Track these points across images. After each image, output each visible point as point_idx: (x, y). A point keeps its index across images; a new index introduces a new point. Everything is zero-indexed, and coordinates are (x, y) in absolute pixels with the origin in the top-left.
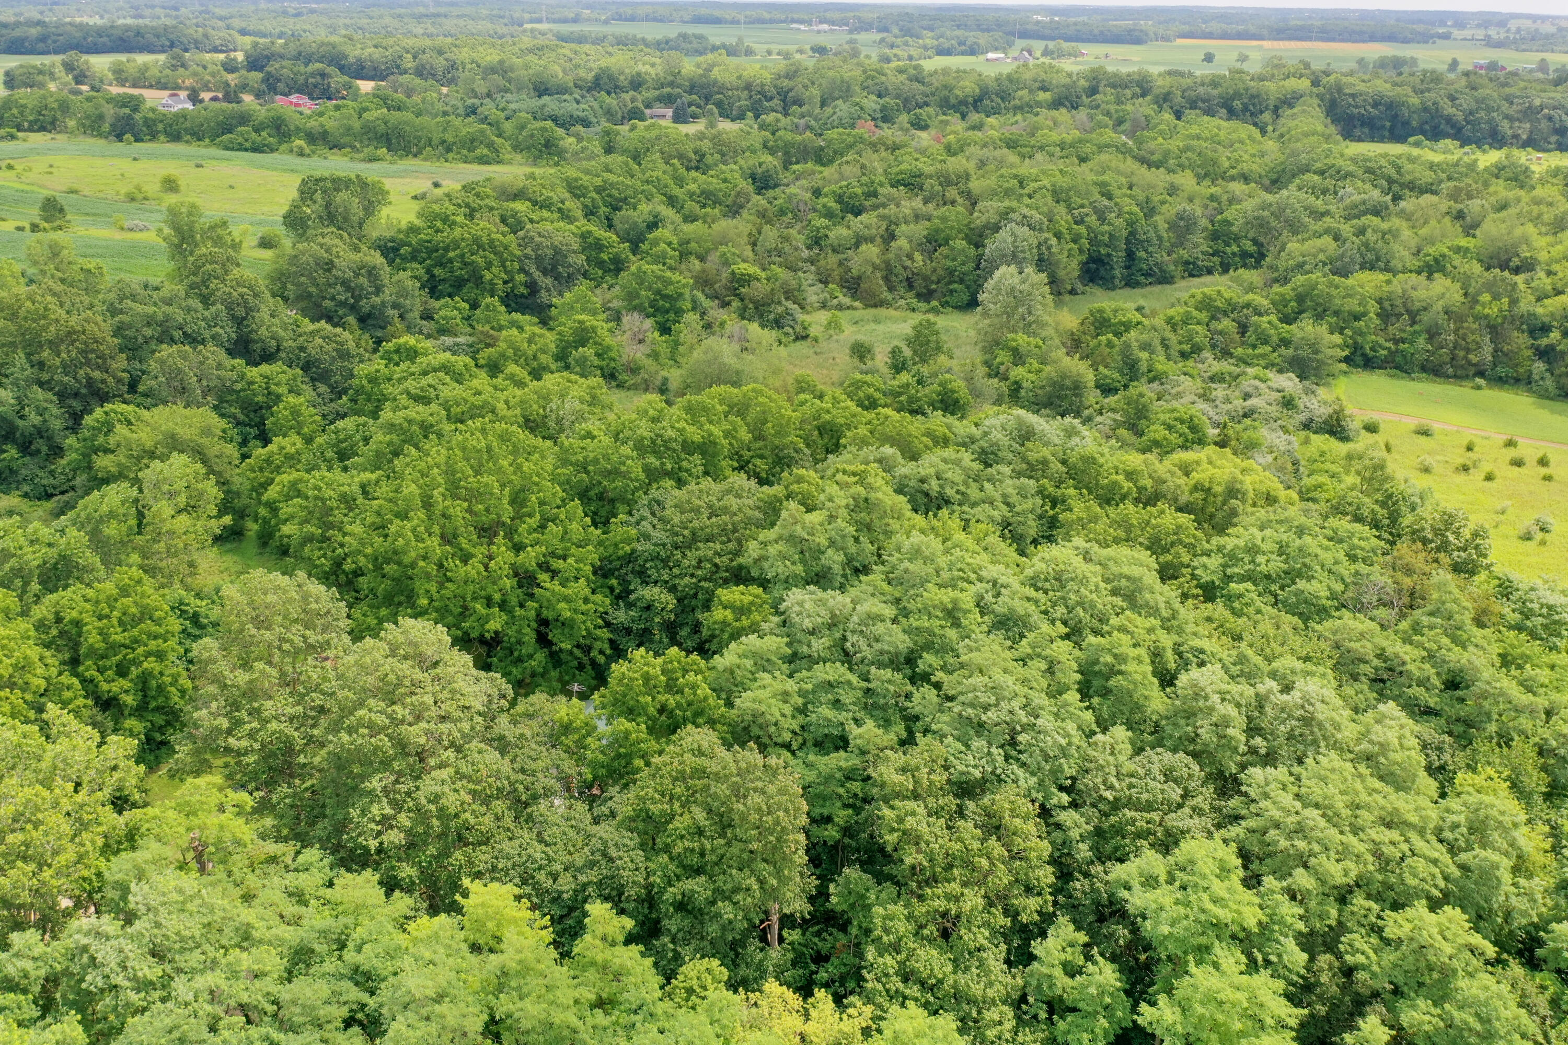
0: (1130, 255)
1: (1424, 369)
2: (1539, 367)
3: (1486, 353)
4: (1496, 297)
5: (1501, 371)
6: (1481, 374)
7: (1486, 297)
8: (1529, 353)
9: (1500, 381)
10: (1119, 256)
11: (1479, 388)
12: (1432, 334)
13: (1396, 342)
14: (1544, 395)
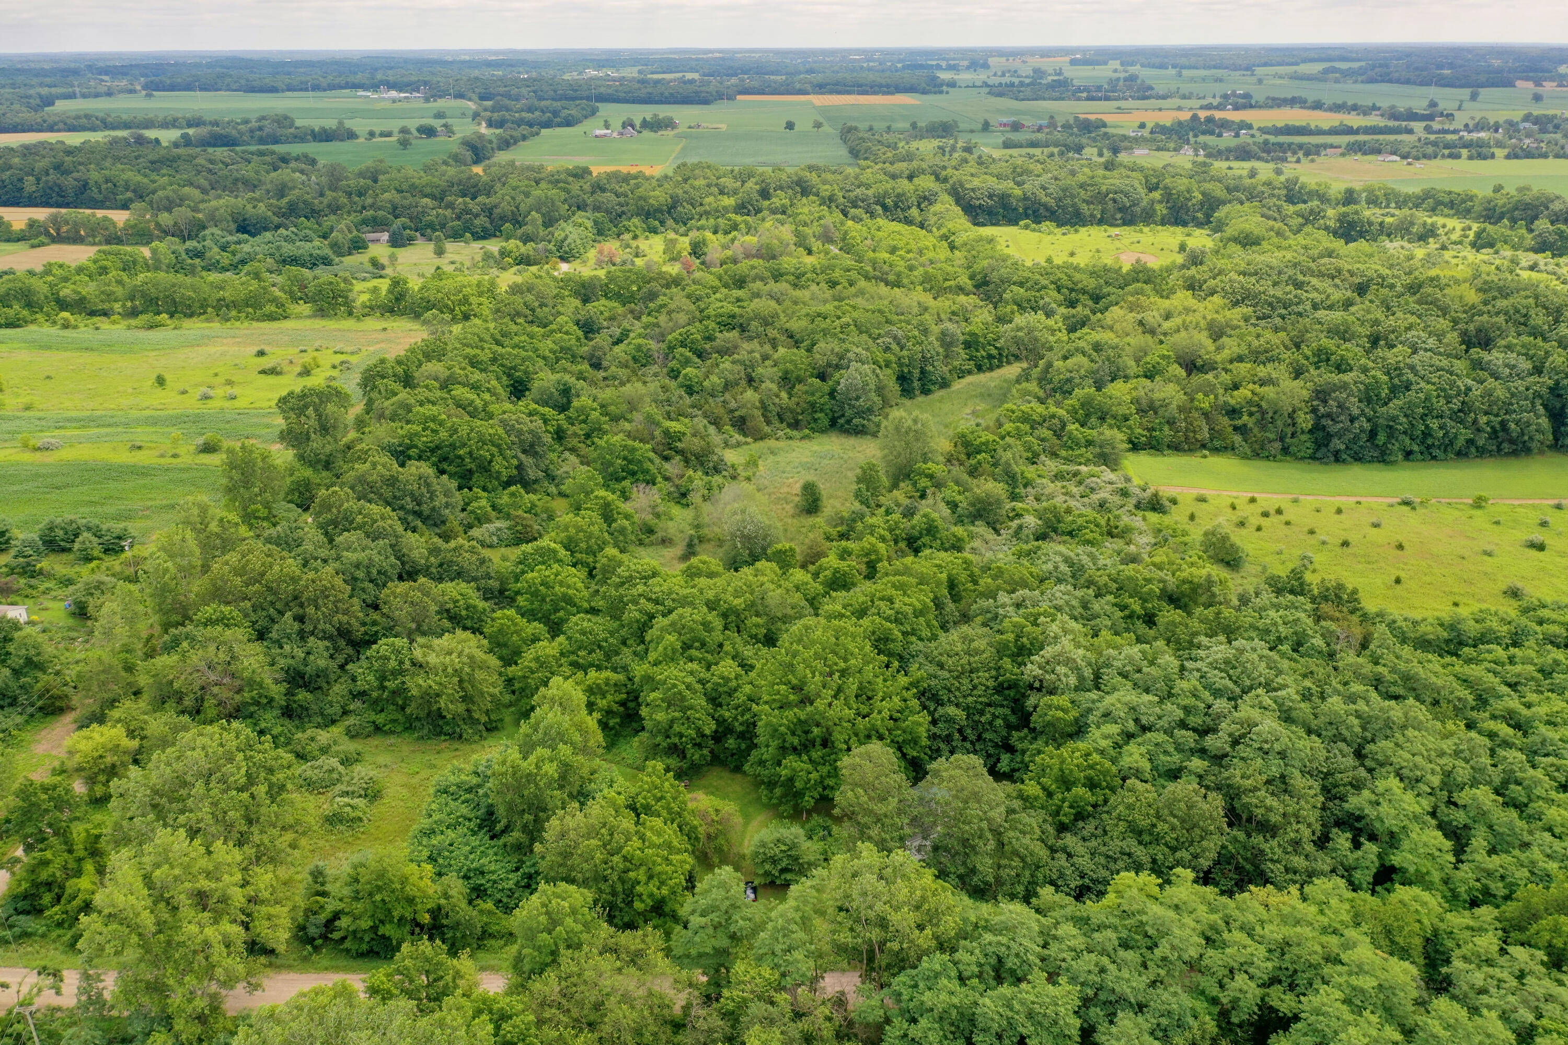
0: (923, 372)
1: (1169, 447)
2: (1237, 439)
3: (1205, 434)
4: (1206, 395)
5: (1217, 443)
6: (1204, 446)
7: (1200, 396)
8: (1230, 429)
9: (1216, 450)
10: (916, 373)
11: (1205, 457)
12: (1171, 422)
13: (1148, 430)
14: (1245, 457)
